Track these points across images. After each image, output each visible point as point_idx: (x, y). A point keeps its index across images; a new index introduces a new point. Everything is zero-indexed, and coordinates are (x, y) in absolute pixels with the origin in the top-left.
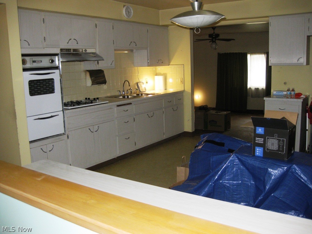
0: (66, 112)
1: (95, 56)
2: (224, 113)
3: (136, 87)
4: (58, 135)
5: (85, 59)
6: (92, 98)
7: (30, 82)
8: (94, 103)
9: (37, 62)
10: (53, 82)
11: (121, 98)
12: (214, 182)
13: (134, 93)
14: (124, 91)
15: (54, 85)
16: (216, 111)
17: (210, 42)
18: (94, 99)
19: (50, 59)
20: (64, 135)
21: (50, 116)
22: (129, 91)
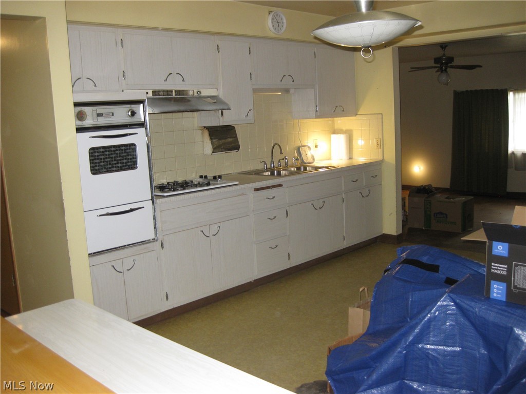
0: (159, 201)
1: (215, 102)
2: (461, 199)
3: (296, 155)
4: (143, 243)
5: (194, 108)
6: (210, 175)
7: (90, 151)
8: (214, 185)
9: (104, 115)
10: (135, 150)
11: (268, 175)
12: (406, 347)
13: (292, 167)
14: (272, 162)
15: (136, 155)
16: (446, 196)
17: (436, 72)
18: (215, 178)
19: (129, 109)
20: (154, 241)
21: (129, 209)
22: (283, 163)
